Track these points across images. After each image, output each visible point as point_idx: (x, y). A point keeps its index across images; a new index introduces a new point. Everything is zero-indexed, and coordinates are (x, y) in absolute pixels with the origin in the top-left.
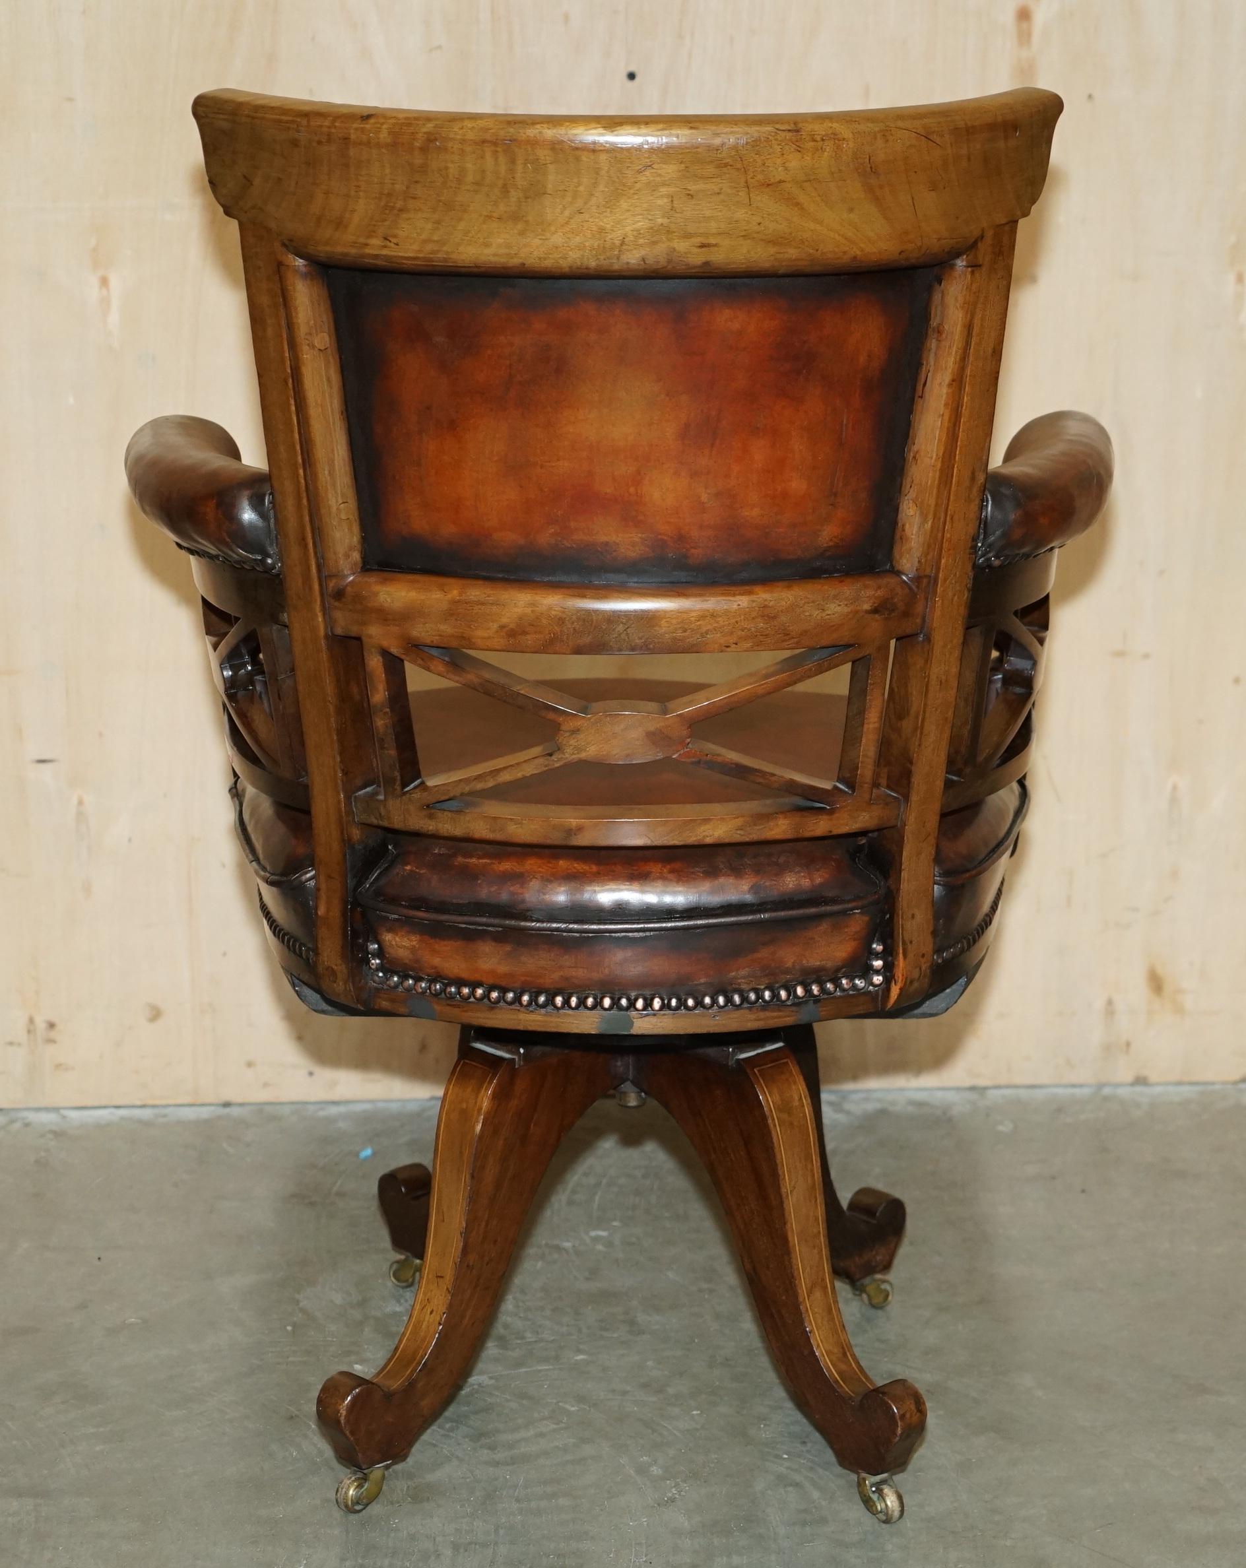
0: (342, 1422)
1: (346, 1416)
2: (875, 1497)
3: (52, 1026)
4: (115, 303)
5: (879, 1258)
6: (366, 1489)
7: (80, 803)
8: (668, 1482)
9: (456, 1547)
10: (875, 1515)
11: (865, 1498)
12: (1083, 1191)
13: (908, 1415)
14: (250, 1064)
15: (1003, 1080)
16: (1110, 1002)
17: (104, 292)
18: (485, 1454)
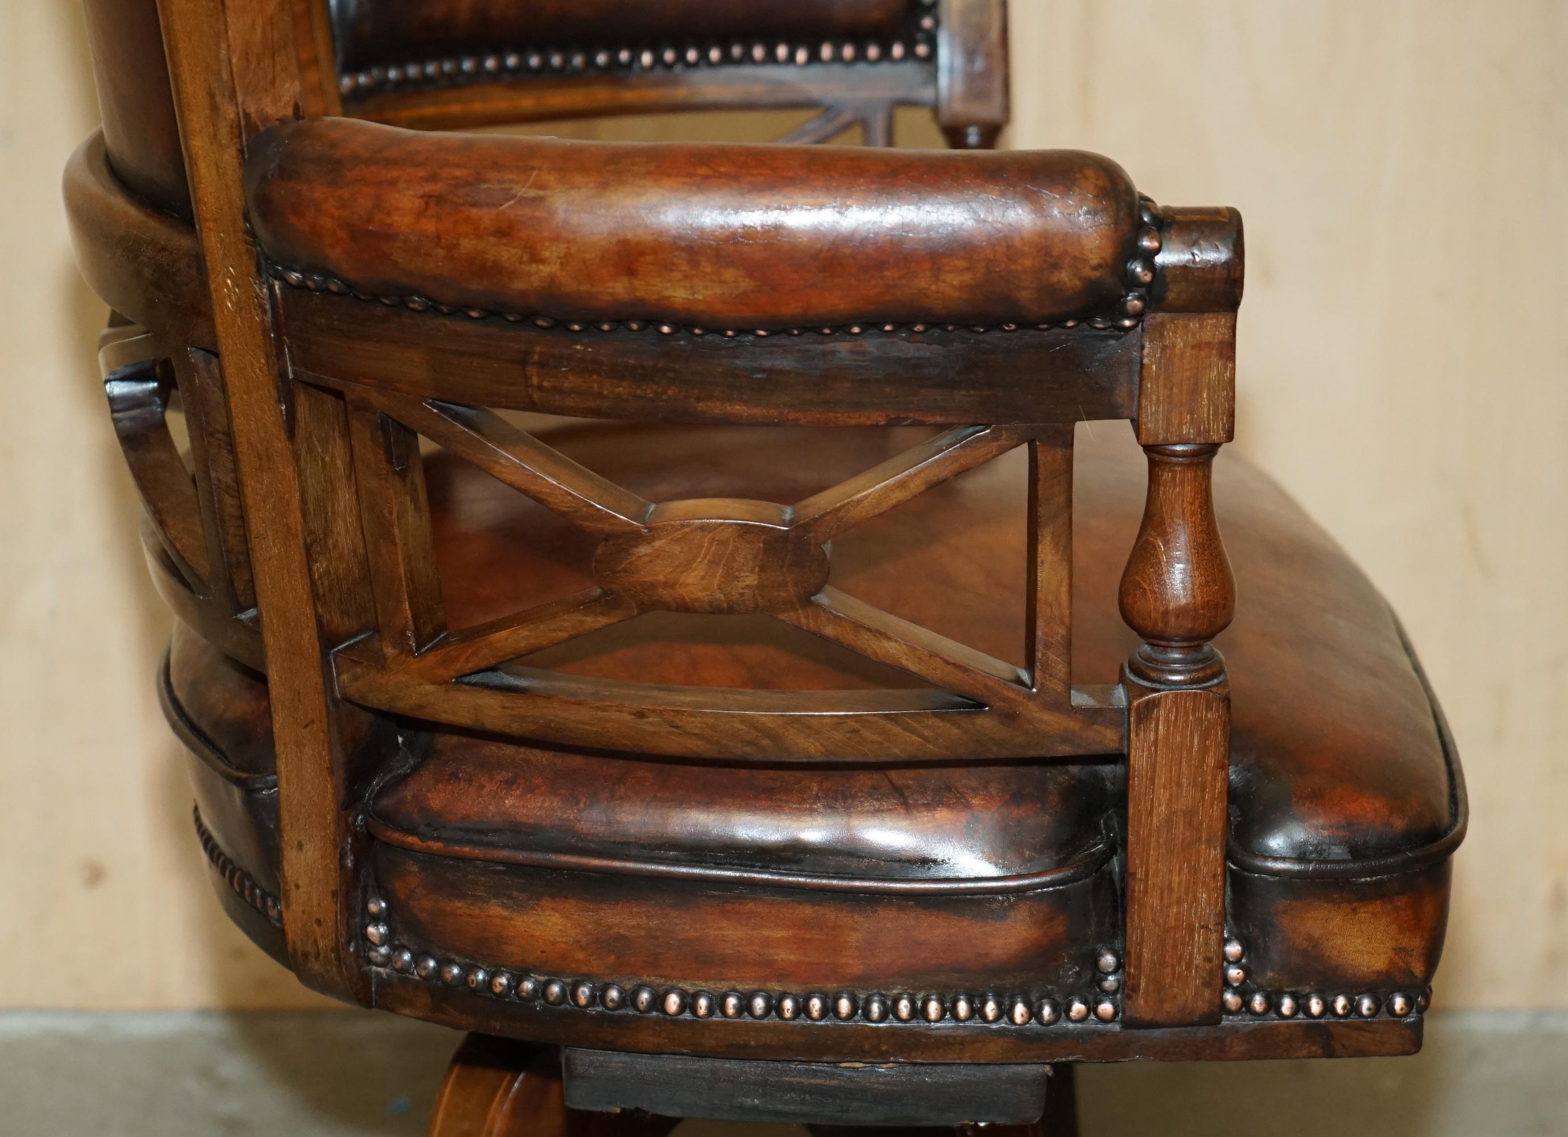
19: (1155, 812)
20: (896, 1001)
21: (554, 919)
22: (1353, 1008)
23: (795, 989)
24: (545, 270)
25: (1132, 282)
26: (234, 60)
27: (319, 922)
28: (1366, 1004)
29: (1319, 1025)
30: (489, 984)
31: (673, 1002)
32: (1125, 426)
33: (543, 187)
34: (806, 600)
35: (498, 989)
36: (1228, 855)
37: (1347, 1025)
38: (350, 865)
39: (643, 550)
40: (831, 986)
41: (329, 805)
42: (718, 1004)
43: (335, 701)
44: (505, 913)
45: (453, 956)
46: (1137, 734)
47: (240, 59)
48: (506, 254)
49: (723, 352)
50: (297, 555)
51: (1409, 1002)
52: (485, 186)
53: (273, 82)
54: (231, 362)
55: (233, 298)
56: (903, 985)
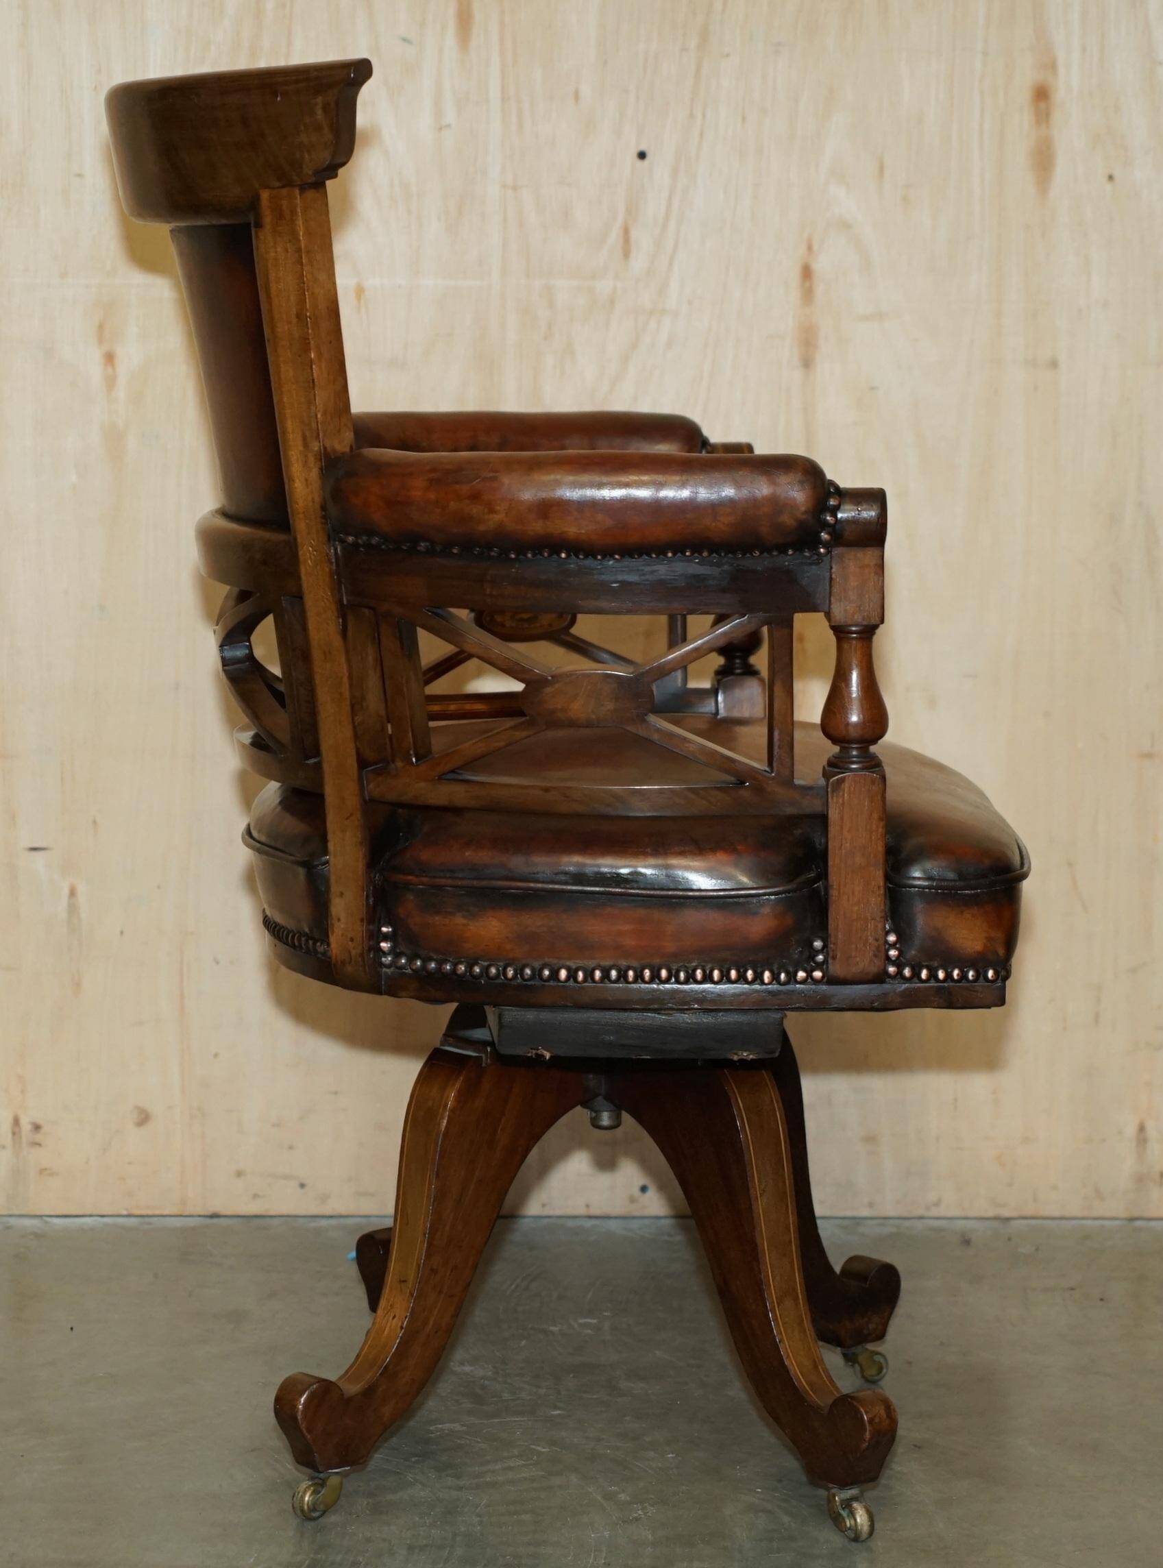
0: (299, 1418)
1: (302, 1411)
2: (844, 1513)
3: (37, 1127)
4: (122, 381)
5: (871, 1326)
6: (323, 1494)
7: (73, 893)
8: (635, 1506)
9: (411, 1548)
10: (844, 1532)
11: (834, 1515)
12: (1102, 1300)
13: (877, 1420)
14: (239, 1174)
15: (1029, 1211)
16: (1142, 1129)
17: (110, 370)
18: (450, 1481)
19: (843, 847)
20: (694, 971)
21: (493, 923)
22: (963, 976)
23: (635, 964)
24: (497, 518)
25: (824, 525)
26: (319, 416)
27: (352, 940)
28: (971, 974)
29: (943, 988)
30: (454, 971)
31: (563, 974)
32: (820, 616)
33: (496, 472)
34: (642, 719)
35: (459, 972)
36: (887, 878)
37: (960, 987)
38: (371, 903)
39: (548, 690)
40: (657, 961)
41: (360, 865)
42: (589, 975)
43: (365, 801)
44: (465, 921)
45: (432, 954)
46: (832, 798)
47: (322, 416)
48: (476, 510)
49: (595, 572)
50: (347, 708)
51: (996, 973)
52: (464, 472)
53: (339, 431)
54: (309, 600)
55: (313, 557)
56: (698, 960)
